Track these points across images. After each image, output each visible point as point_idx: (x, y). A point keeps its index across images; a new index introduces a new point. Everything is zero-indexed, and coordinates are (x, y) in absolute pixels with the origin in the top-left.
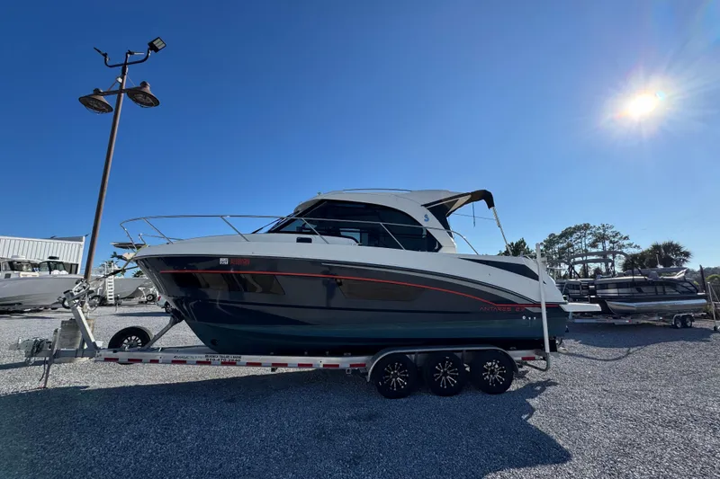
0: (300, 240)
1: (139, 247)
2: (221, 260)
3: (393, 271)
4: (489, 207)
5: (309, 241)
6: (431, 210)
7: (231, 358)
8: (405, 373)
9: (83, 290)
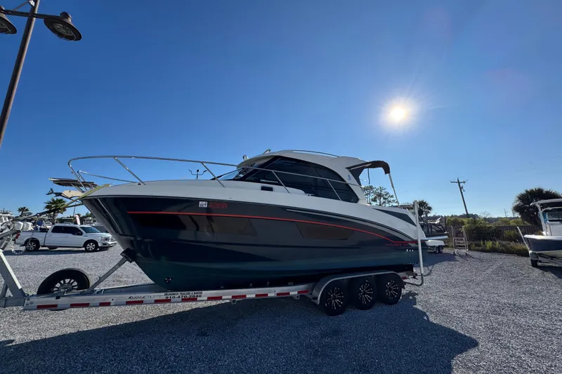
0: (263, 188)
1: (86, 184)
2: (200, 203)
3: (332, 216)
4: (386, 173)
5: (271, 189)
6: (351, 172)
7: (192, 294)
8: (341, 295)
9: (7, 230)
